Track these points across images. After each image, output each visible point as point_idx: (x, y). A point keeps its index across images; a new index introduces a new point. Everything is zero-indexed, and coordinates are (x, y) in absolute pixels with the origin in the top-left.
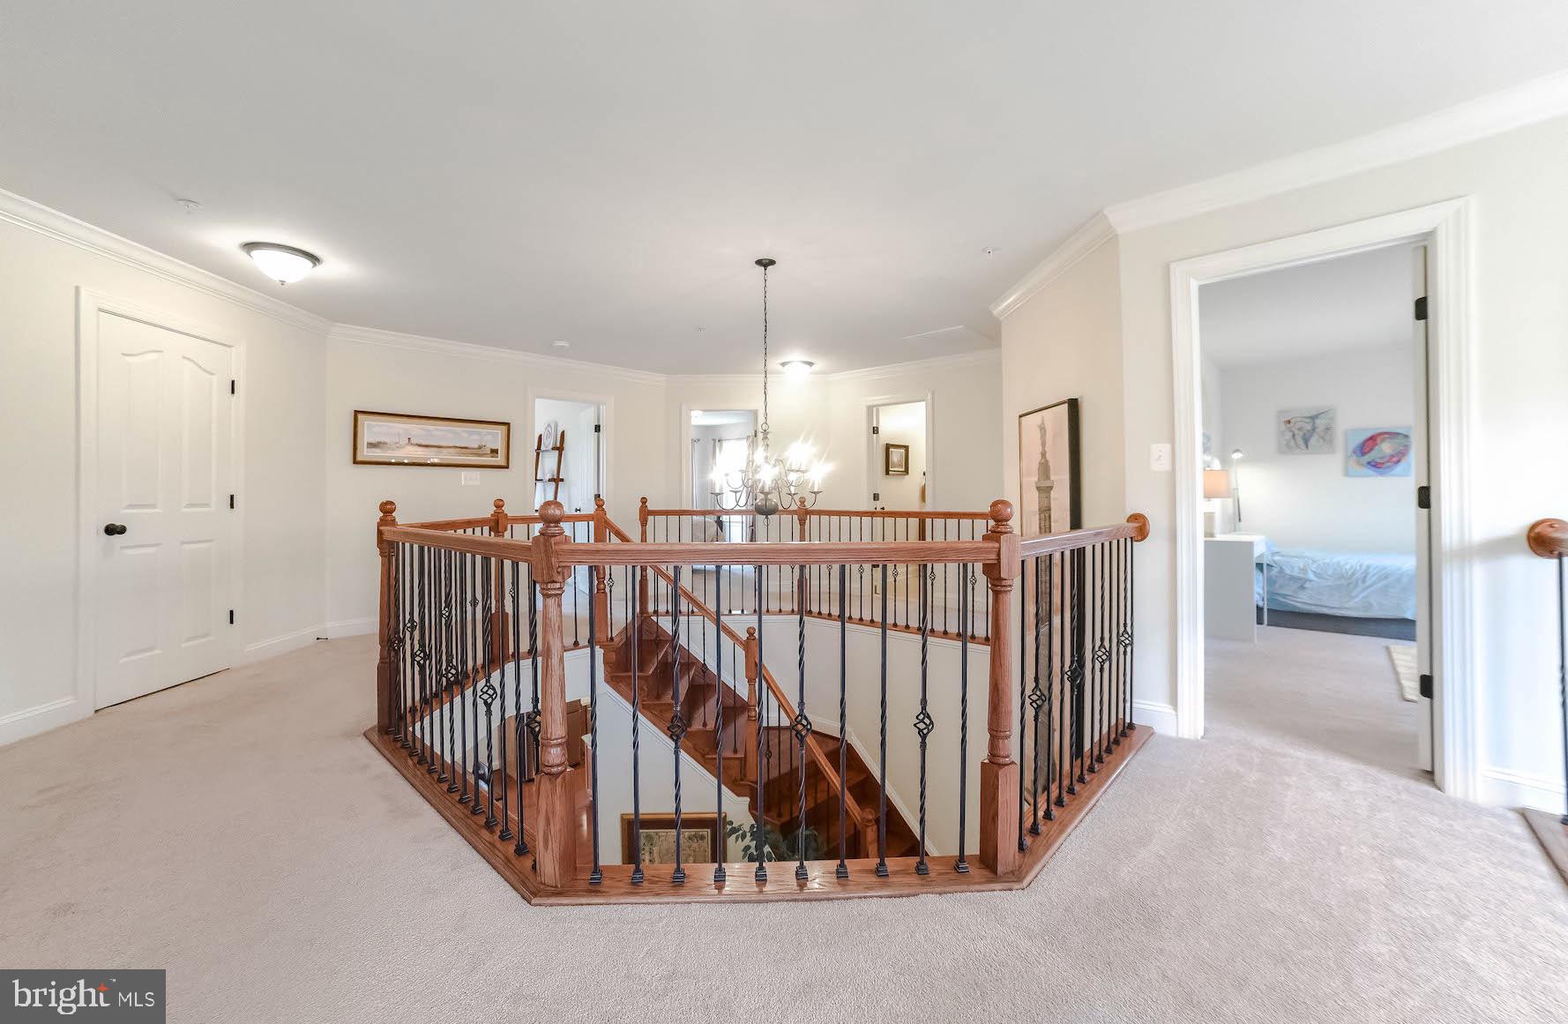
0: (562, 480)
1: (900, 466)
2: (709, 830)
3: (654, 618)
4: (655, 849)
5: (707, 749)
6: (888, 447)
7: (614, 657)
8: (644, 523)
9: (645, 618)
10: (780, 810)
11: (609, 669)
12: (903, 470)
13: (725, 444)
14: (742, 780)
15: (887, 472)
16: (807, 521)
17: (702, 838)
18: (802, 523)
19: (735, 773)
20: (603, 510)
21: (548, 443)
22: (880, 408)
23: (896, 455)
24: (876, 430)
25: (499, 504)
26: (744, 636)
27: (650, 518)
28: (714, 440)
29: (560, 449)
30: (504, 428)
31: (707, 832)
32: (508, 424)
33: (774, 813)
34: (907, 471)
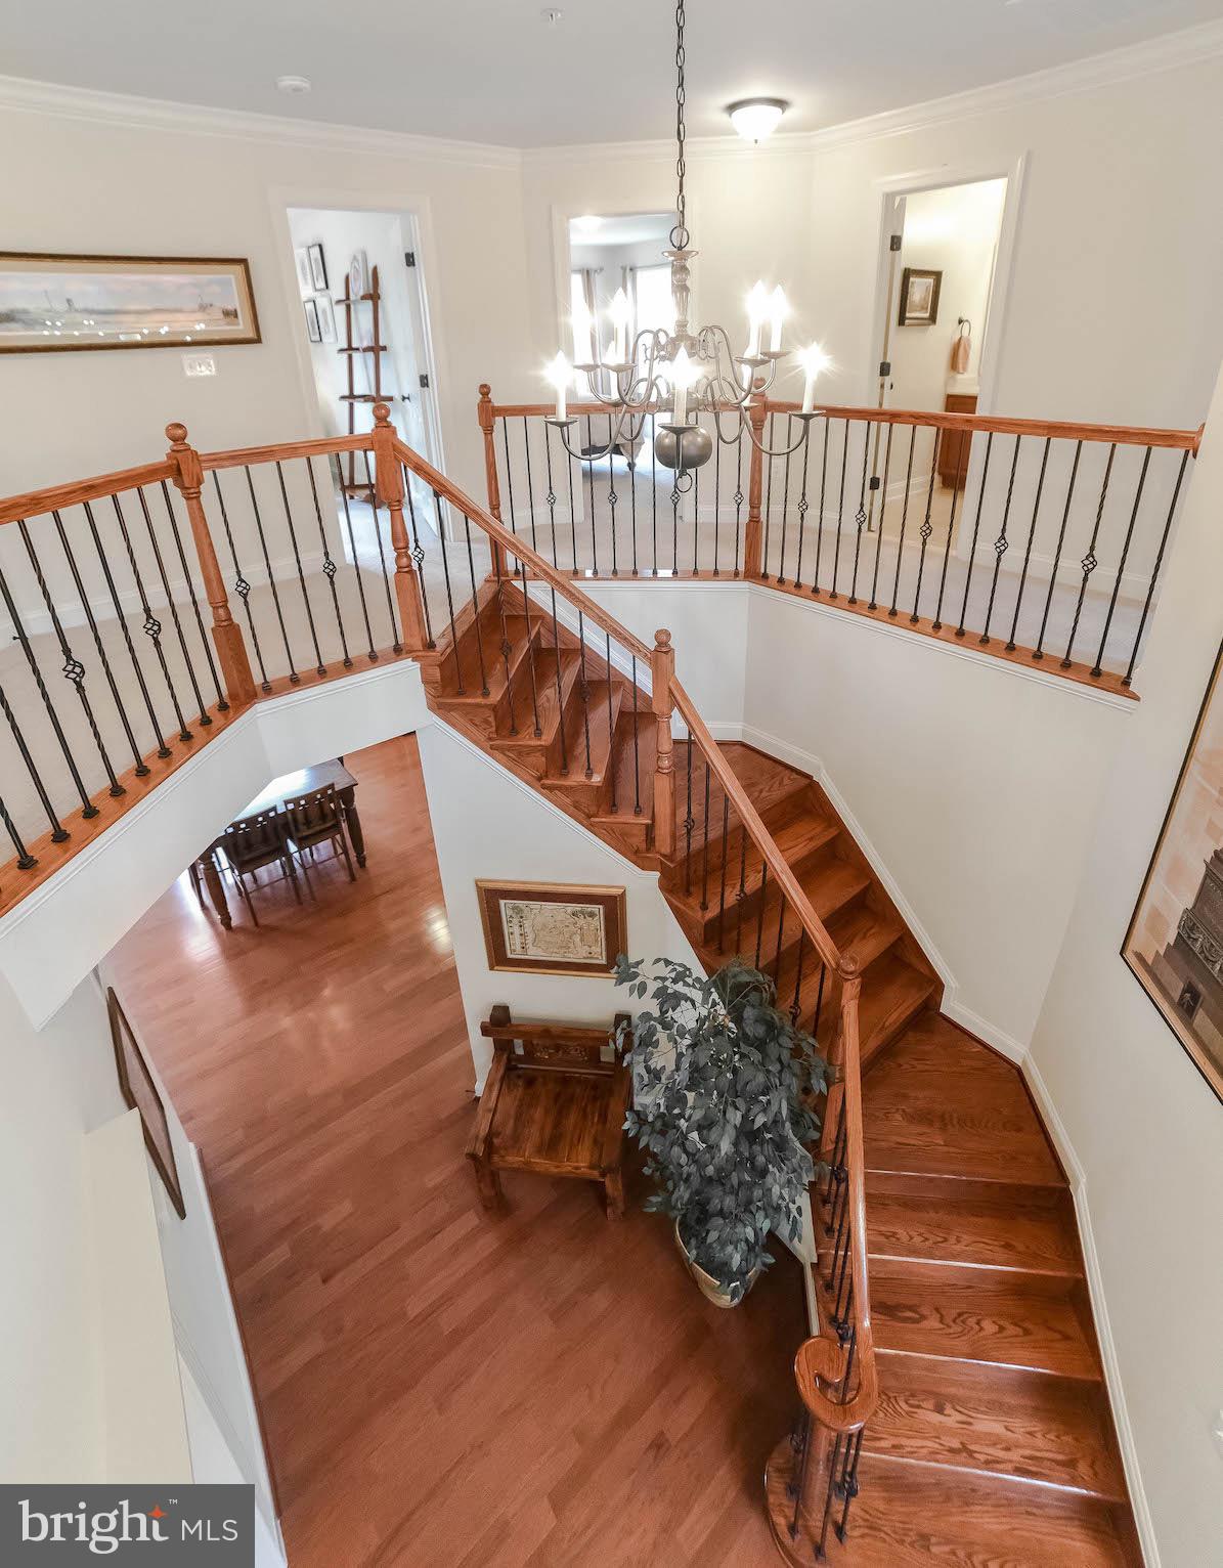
0: (384, 348)
1: (923, 308)
2: (601, 907)
3: (519, 584)
4: (527, 924)
5: (593, 809)
6: (907, 274)
7: (439, 675)
8: (488, 430)
9: (503, 583)
10: (704, 899)
11: (433, 692)
12: (927, 315)
13: (641, 275)
14: (648, 850)
15: (902, 321)
16: (767, 423)
17: (592, 915)
18: (758, 426)
19: (638, 841)
20: (389, 426)
21: (359, 288)
22: (910, 198)
23: (919, 289)
24: (896, 243)
25: (177, 434)
26: (652, 645)
27: (499, 420)
28: (624, 269)
29: (374, 297)
30: (239, 269)
31: (599, 909)
32: (243, 262)
33: (695, 902)
34: (933, 319)
